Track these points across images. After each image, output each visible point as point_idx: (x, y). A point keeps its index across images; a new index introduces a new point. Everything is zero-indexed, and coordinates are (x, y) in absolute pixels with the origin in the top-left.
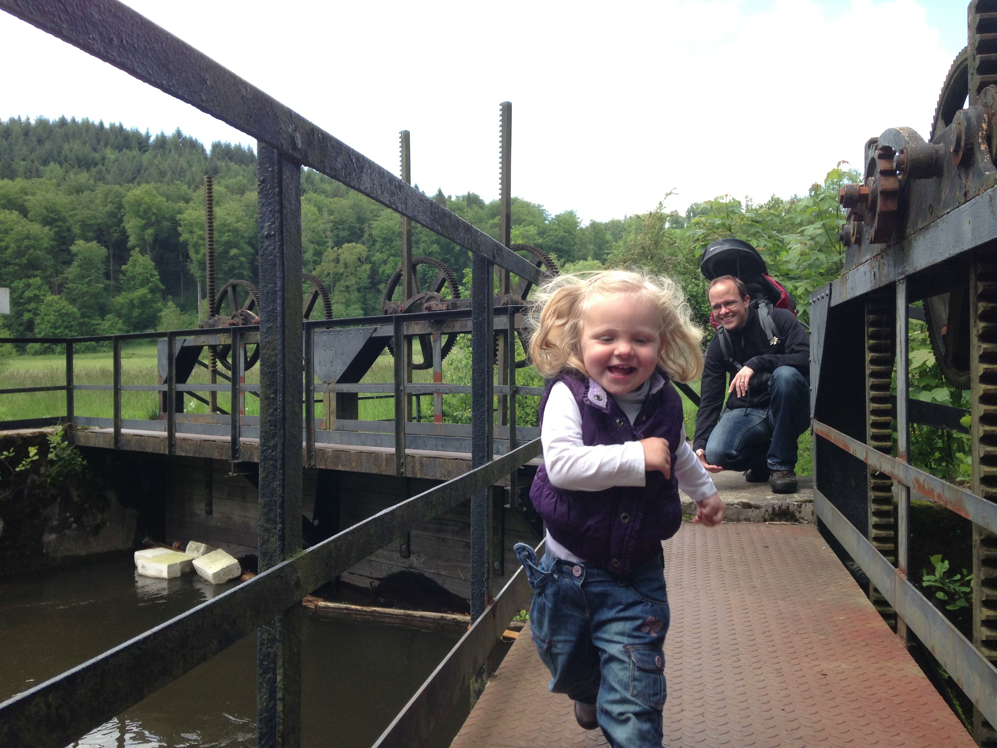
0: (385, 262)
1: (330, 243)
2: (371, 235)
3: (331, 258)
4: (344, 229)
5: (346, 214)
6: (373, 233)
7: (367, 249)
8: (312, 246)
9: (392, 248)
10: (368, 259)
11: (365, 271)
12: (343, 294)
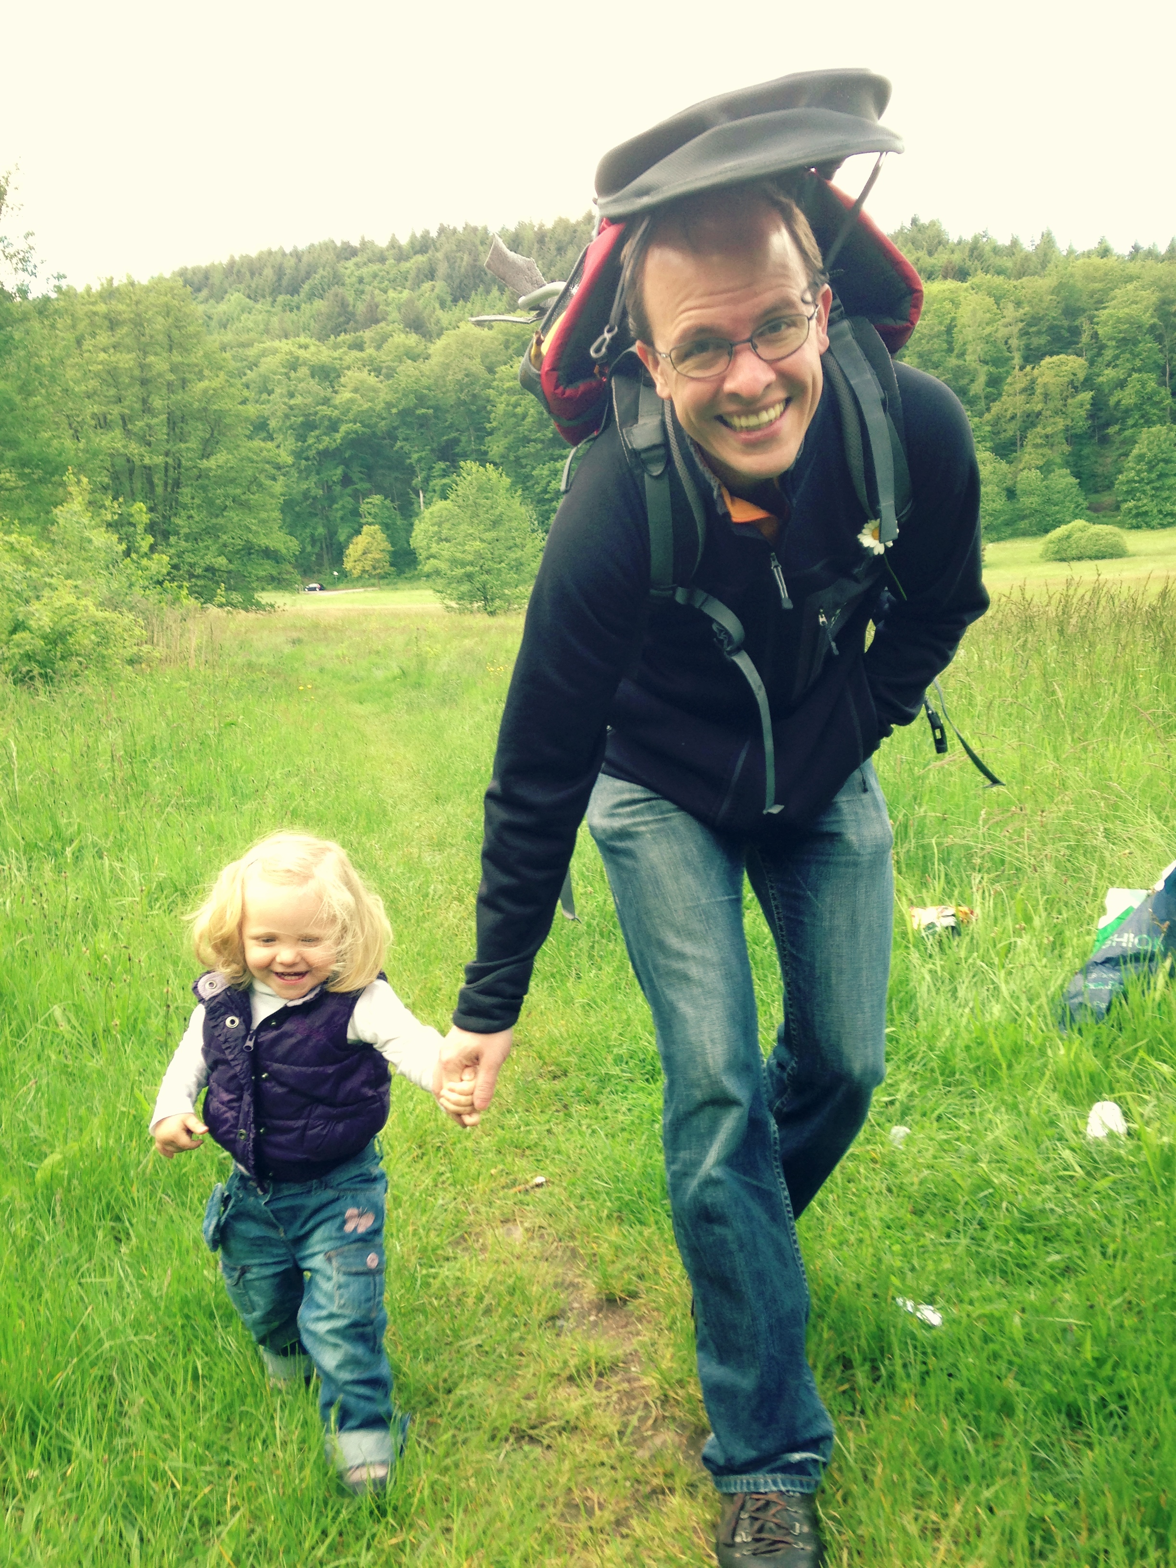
0: (1121, 384)
1: (1017, 361)
2: (1095, 335)
3: (1019, 386)
4: (1039, 333)
5: (1045, 305)
6: (1100, 332)
7: (1087, 364)
8: (986, 368)
9: (1135, 356)
10: (1088, 383)
11: (1082, 405)
12: (1040, 451)
